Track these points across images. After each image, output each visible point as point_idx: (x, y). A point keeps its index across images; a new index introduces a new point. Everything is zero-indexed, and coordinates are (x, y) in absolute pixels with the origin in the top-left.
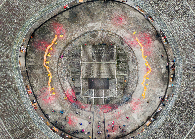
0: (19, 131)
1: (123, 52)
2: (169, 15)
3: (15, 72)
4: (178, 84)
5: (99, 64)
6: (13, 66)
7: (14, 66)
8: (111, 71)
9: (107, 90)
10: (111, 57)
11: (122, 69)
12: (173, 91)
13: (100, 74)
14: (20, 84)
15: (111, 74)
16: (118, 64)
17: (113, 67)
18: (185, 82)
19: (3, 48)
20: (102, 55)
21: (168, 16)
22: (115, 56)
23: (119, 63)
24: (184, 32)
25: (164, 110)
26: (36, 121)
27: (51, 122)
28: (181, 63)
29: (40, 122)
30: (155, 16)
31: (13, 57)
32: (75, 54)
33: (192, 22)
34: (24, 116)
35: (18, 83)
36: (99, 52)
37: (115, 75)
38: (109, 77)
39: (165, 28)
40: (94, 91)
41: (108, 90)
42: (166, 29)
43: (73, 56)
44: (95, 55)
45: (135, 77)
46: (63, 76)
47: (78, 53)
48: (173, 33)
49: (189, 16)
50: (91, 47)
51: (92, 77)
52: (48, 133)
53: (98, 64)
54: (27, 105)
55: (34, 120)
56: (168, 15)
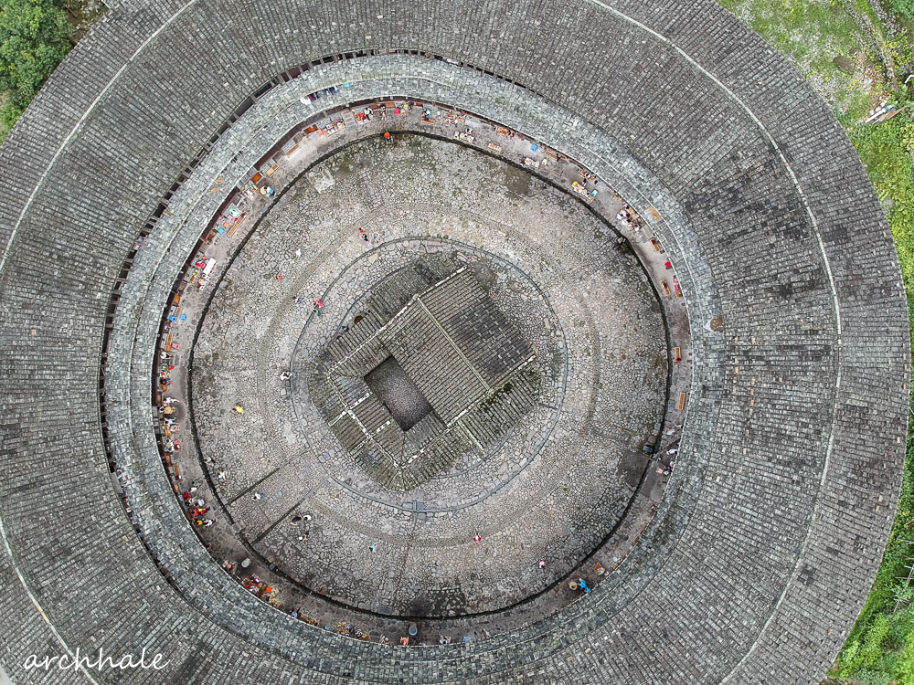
1: (535, 389)
8: (457, 398)
9: (399, 429)
10: (494, 368)
11: (488, 423)
13: (425, 376)
15: (451, 403)
17: (473, 394)
20: (481, 338)
22: (506, 373)
23: (495, 402)
32: (428, 269)
36: (483, 324)
37: (456, 418)
38: (437, 405)
41: (399, 431)
43: (418, 270)
44: (467, 320)
45: (495, 479)
47: (439, 273)
48: (710, 479)
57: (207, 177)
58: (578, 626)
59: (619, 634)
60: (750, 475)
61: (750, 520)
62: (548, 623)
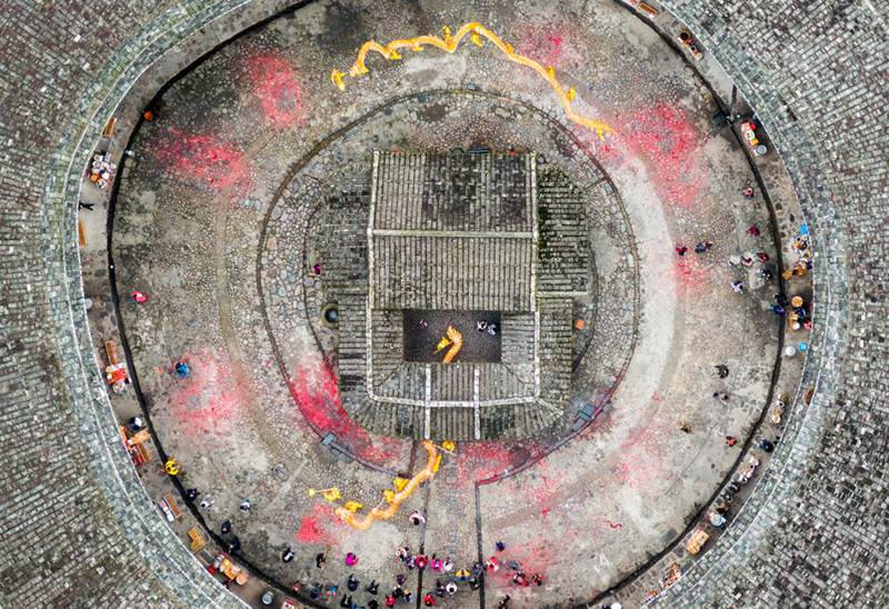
0: (44, 577)
1: (567, 186)
2: (772, 21)
3: (54, 276)
4: (830, 342)
5: (455, 241)
6: (47, 247)
7: (52, 247)
8: (512, 277)
9: (493, 366)
10: (513, 211)
11: (563, 265)
12: (806, 373)
13: (460, 291)
14: (70, 335)
15: (512, 288)
16: (546, 242)
17: (523, 256)
18: (863, 331)
19: (7, 157)
20: (469, 198)
21: (767, 27)
22: (528, 203)
23: (548, 240)
24: (842, 95)
25: (771, 472)
26: (135, 526)
27: (210, 532)
28: (836, 241)
29: (154, 529)
30: (708, 29)
31: (49, 201)
32: (344, 194)
33: (872, 53)
34: (75, 494)
35: (64, 329)
36: (454, 185)
37: (533, 294)
38: (501, 304)
39: (755, 80)
40: (428, 371)
41: (495, 368)
42: (757, 85)
43: (336, 205)
44: (438, 198)
45: (624, 306)
46: (286, 300)
47: (360, 187)
48: (793, 100)
49: (856, 28)
50: (418, 161)
51: (423, 302)
52: (192, 591)
53: (453, 239)
54: (96, 442)
55: (125, 518)
56: (766, 21)
57: (69, 350)
58: (836, 337)
59: (869, 302)
60: (818, 62)
61: (857, 97)
62: (813, 366)
